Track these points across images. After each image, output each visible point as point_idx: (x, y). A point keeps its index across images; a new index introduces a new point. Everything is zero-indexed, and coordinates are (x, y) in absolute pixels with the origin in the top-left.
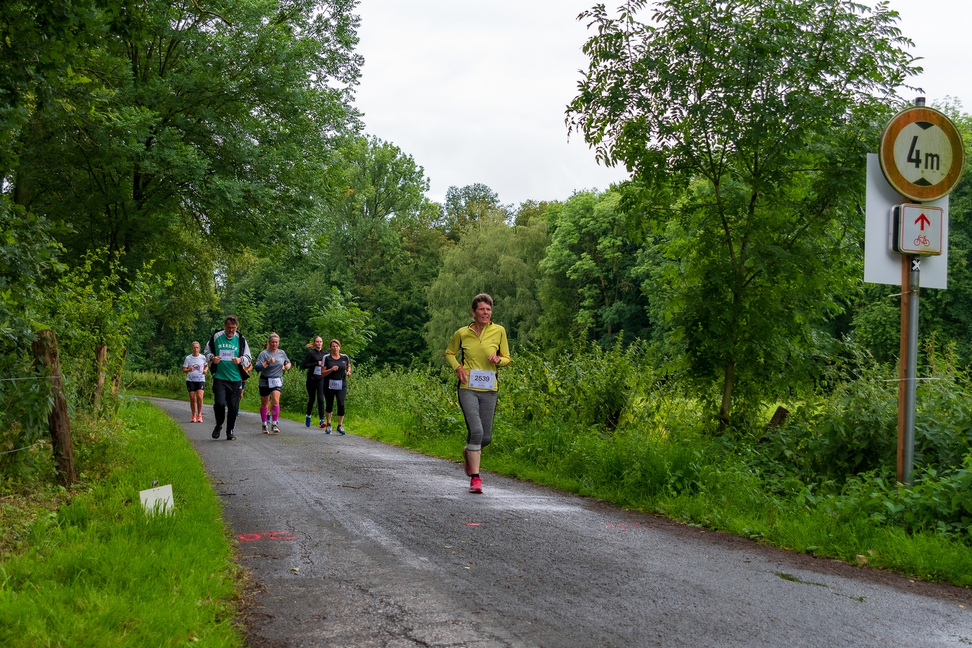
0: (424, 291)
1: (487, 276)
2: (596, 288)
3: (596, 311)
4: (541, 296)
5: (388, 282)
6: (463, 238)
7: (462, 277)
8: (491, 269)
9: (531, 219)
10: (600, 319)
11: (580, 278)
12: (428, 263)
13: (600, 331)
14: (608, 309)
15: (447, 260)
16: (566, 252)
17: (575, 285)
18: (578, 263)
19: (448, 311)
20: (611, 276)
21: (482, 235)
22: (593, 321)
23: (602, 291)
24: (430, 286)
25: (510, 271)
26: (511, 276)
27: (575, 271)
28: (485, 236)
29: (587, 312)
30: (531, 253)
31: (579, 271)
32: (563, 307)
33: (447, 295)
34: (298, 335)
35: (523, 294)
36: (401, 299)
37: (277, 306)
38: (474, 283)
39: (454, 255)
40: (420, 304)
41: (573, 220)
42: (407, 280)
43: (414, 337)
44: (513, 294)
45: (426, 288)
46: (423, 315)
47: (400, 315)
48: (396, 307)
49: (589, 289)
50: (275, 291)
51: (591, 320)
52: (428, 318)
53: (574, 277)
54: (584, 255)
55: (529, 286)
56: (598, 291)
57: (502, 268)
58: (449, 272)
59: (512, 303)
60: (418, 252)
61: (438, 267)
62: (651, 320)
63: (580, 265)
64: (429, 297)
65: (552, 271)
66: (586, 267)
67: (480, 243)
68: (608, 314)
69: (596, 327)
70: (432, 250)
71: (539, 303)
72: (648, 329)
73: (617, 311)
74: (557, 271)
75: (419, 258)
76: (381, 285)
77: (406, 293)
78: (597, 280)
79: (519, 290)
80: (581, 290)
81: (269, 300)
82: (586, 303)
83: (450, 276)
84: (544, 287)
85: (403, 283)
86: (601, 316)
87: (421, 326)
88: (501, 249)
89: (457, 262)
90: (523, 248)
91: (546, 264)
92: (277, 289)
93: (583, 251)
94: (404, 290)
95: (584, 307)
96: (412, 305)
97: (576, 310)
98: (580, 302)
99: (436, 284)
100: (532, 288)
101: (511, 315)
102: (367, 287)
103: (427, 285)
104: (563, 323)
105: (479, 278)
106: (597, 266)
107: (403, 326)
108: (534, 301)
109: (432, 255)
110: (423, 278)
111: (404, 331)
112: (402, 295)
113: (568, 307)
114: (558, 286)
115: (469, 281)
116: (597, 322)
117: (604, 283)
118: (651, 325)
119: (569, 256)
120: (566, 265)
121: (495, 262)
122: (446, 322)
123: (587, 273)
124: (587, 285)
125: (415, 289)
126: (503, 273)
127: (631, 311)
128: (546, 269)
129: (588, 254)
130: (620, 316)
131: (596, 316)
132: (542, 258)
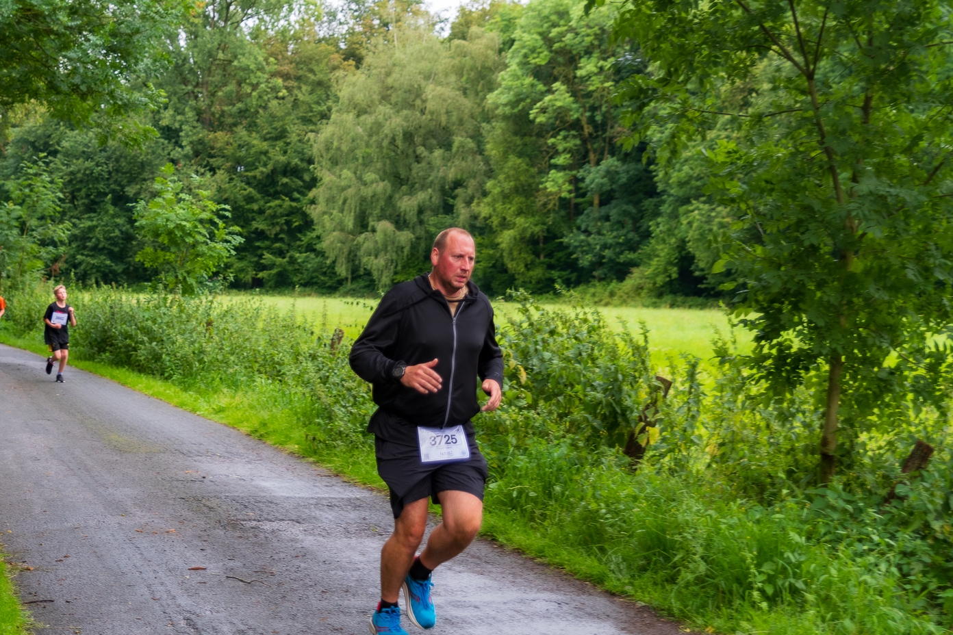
0: (309, 140)
1: (406, 119)
2: (574, 137)
3: (574, 172)
4: (492, 149)
5: (252, 127)
6: (369, 60)
7: (368, 119)
8: (412, 106)
9: (474, 29)
10: (582, 185)
11: (552, 121)
12: (314, 97)
13: (581, 204)
14: (593, 169)
15: (344, 92)
16: (529, 80)
17: (543, 131)
18: (548, 98)
19: (347, 173)
20: (598, 118)
21: (399, 55)
22: (571, 188)
23: (584, 142)
24: (316, 132)
25: (443, 111)
26: (444, 119)
27: (543, 111)
28: (403, 56)
29: (561, 174)
30: (474, 82)
31: (550, 109)
32: (524, 166)
33: (344, 148)
34: (111, 209)
35: (462, 146)
36: (272, 153)
37: (79, 165)
38: (386, 130)
39: (354, 84)
40: (302, 160)
41: (540, 30)
42: (281, 123)
43: (292, 212)
44: (447, 146)
45: (311, 135)
46: (307, 177)
47: (272, 177)
48: (265, 165)
49: (565, 138)
50: (76, 142)
51: (567, 187)
52: (314, 182)
53: (541, 119)
54: (556, 85)
55: (471, 132)
56: (578, 142)
57: (430, 105)
58: (348, 112)
59: (446, 160)
60: (298, 78)
61: (330, 103)
62: (660, 187)
63: (550, 101)
64: (315, 150)
65: (507, 110)
66: (559, 104)
67: (394, 65)
68: (594, 176)
69: (576, 197)
70: (320, 76)
71: (487, 161)
72: (655, 200)
73: (608, 172)
74: (516, 110)
75: (300, 88)
76: (241, 132)
77: (280, 143)
78: (576, 125)
79: (457, 140)
80: (552, 140)
81: (67, 154)
82: (561, 160)
83: (350, 117)
84: (495, 134)
85: (276, 129)
86: (583, 180)
87: (304, 194)
88: (428, 77)
89: (360, 97)
90: (462, 75)
91: (497, 98)
92: (79, 138)
93: (556, 80)
94: (277, 138)
95: (556, 167)
96: (289, 163)
97: (543, 172)
98: (551, 158)
99: (328, 130)
100: (477, 137)
101: (444, 178)
102: (219, 134)
103: (312, 131)
104: (524, 190)
105: (395, 122)
106: (576, 102)
107: (275, 195)
108: (479, 158)
109: (320, 83)
110: (306, 121)
111: (277, 202)
112: (274, 147)
113: (533, 166)
114: (516, 134)
115: (378, 126)
116: (577, 189)
117: (588, 129)
118: (659, 194)
119: (532, 85)
120: (528, 101)
121: (418, 96)
122: (344, 189)
123: (561, 113)
124: (563, 133)
125: (293, 138)
126: (432, 113)
127: (628, 172)
128: (497, 108)
129: (563, 83)
130: (612, 181)
131: (575, 181)
132: (491, 90)
